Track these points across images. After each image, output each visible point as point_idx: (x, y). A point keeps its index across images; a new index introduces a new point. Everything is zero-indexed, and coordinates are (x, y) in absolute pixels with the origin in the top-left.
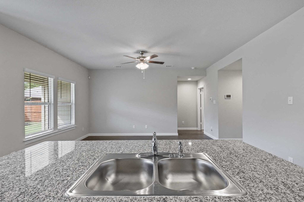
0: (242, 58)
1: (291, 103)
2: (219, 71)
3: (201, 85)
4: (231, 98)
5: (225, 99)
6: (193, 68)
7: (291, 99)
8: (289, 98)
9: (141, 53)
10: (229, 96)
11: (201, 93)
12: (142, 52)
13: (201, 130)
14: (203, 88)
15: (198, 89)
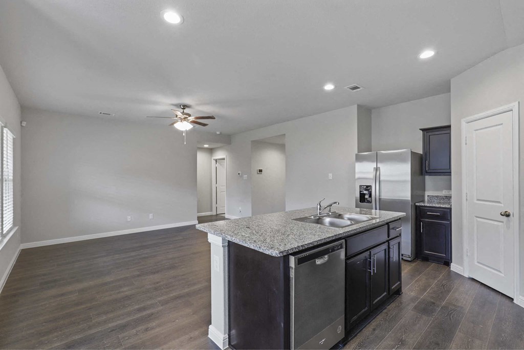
0: (285, 134)
1: (331, 178)
2: (253, 142)
3: (220, 155)
4: (262, 173)
5: (258, 173)
6: (218, 133)
7: (330, 175)
8: (329, 174)
9: (182, 107)
10: (261, 171)
11: (217, 165)
12: (184, 106)
13: (217, 215)
14: (224, 159)
15: (212, 160)
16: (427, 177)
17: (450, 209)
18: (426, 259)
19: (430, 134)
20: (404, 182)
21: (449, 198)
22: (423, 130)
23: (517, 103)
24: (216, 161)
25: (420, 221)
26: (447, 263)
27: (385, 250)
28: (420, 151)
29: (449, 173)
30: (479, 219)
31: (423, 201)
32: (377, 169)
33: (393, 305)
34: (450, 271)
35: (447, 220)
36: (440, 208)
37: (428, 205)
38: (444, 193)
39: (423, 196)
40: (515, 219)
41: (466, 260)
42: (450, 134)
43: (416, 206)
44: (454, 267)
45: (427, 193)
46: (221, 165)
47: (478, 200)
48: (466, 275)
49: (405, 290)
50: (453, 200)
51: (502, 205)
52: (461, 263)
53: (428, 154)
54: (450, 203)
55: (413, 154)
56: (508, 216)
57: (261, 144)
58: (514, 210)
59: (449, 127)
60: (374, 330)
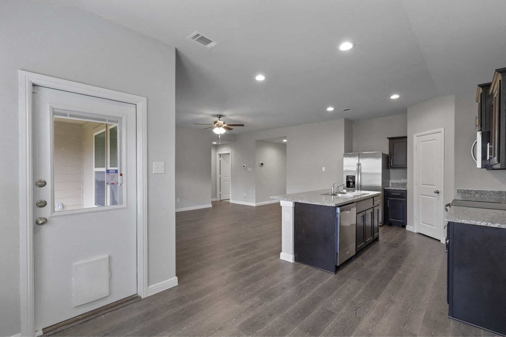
1: (324, 170)
2: (257, 141)
3: (224, 150)
4: (264, 166)
5: (260, 166)
8: (323, 168)
9: (219, 117)
10: (262, 164)
11: (220, 159)
13: (221, 200)
14: (229, 154)
15: (217, 154)
16: (391, 171)
17: (406, 191)
18: (391, 224)
19: (394, 141)
20: (377, 174)
21: (405, 184)
22: (389, 138)
23: (443, 128)
24: (220, 155)
25: (388, 199)
26: (404, 226)
27: (372, 212)
28: (387, 153)
29: (406, 168)
30: (423, 196)
31: (388, 187)
32: (359, 165)
33: (375, 245)
34: (405, 231)
35: (404, 198)
36: (400, 190)
37: (392, 189)
38: (402, 181)
39: (389, 183)
40: (441, 194)
41: (415, 222)
42: (406, 142)
43: (385, 190)
44: (409, 228)
45: (391, 181)
46: (224, 159)
47: (423, 184)
48: (415, 232)
49: (380, 238)
50: (408, 185)
51: (435, 187)
52: (412, 225)
53: (392, 155)
54: (406, 187)
55: (383, 155)
56: (438, 193)
57: (262, 143)
58: (441, 190)
59: (406, 137)
60: (368, 254)
